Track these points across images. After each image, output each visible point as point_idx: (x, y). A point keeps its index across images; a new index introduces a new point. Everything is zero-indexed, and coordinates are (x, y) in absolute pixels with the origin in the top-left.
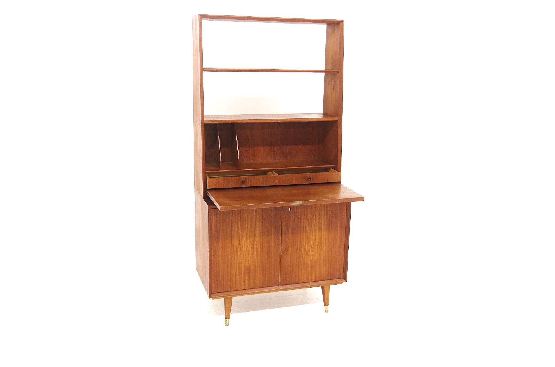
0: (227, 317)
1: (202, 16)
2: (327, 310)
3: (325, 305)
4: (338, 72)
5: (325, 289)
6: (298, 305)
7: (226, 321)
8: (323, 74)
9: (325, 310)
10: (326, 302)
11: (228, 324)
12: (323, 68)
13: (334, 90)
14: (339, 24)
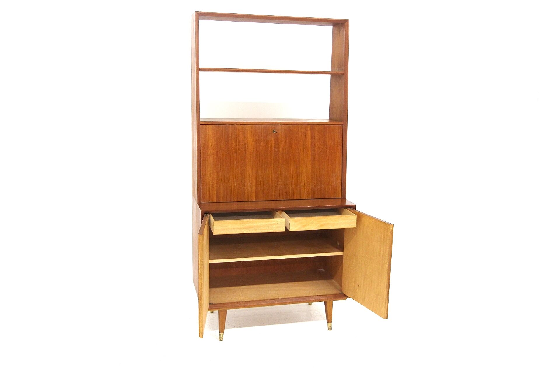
0: (221, 331)
1: (199, 13)
2: (330, 327)
3: (328, 322)
4: (344, 74)
5: (328, 304)
6: (299, 322)
7: (220, 335)
8: (329, 76)
9: (328, 328)
10: (329, 318)
11: (222, 339)
12: (329, 70)
13: (339, 93)
14: (344, 23)
